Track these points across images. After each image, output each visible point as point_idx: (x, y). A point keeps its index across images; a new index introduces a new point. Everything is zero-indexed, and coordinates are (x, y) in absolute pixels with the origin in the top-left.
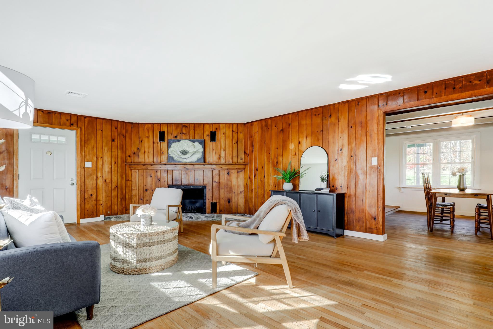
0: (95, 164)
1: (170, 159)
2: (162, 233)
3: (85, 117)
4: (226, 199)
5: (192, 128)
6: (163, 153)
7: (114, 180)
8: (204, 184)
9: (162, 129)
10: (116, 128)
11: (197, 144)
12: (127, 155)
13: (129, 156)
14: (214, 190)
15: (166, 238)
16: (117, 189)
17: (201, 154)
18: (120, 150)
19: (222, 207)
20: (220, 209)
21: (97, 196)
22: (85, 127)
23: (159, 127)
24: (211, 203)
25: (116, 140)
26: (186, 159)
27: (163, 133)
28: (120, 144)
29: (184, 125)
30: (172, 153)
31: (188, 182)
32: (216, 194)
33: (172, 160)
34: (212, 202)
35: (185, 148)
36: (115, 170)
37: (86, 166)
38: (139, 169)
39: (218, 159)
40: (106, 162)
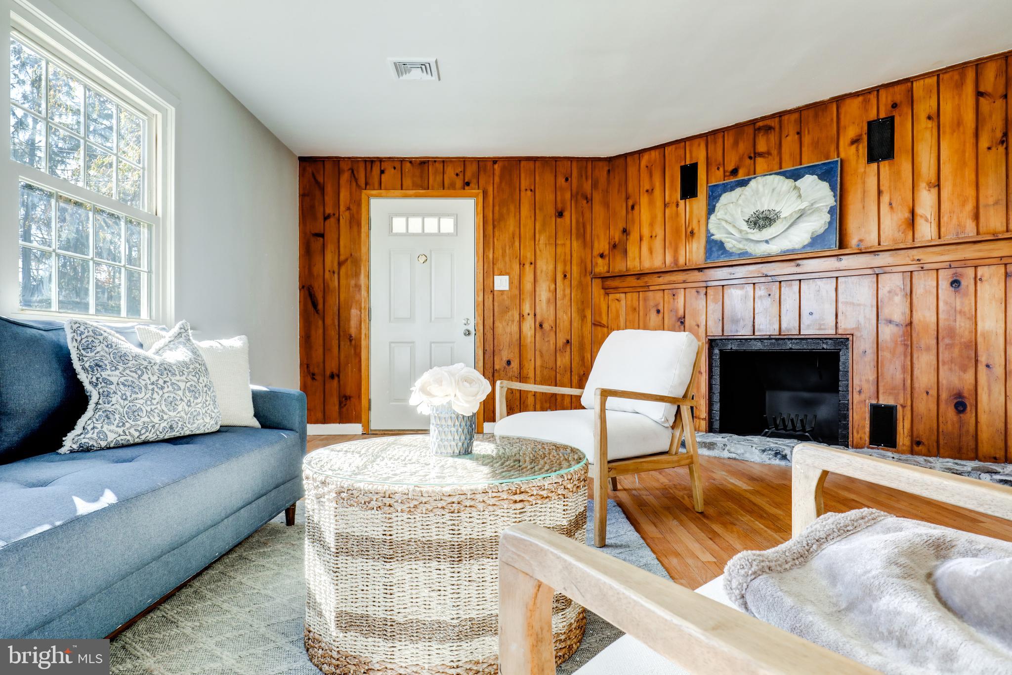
0: (516, 282)
1: (714, 249)
2: (443, 503)
3: (495, 161)
4: (944, 395)
5: (790, 129)
6: (692, 233)
7: (561, 324)
8: (840, 332)
9: (691, 157)
10: (567, 180)
11: (810, 182)
12: (596, 252)
13: (602, 256)
14: (885, 354)
15: (467, 532)
16: (568, 349)
17: (827, 218)
18: (577, 239)
19: (922, 429)
20: (912, 436)
21: (521, 366)
22: (495, 186)
23: (682, 152)
24: (872, 406)
25: (567, 214)
26: (767, 242)
27: (694, 167)
28: (577, 222)
29: (761, 124)
30: (719, 228)
31: (777, 327)
32: (894, 371)
33: (720, 252)
34: (874, 402)
35: (765, 204)
36: (564, 295)
37: (496, 288)
38: (626, 290)
39: (904, 227)
40: (543, 273)
